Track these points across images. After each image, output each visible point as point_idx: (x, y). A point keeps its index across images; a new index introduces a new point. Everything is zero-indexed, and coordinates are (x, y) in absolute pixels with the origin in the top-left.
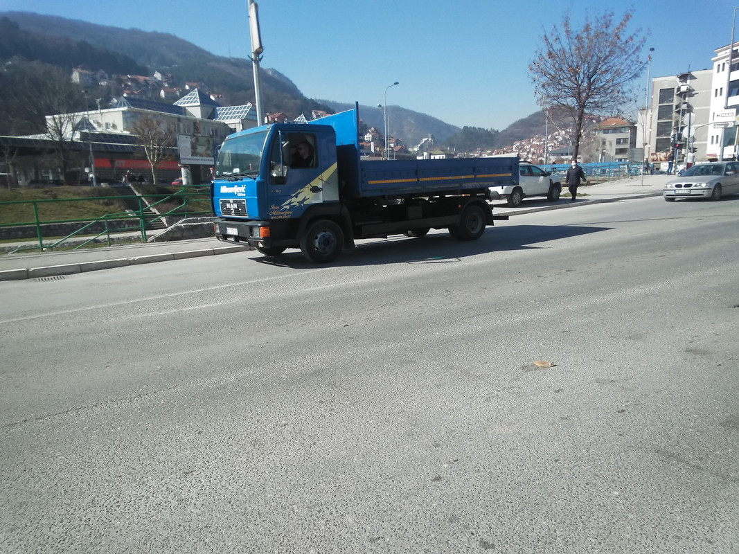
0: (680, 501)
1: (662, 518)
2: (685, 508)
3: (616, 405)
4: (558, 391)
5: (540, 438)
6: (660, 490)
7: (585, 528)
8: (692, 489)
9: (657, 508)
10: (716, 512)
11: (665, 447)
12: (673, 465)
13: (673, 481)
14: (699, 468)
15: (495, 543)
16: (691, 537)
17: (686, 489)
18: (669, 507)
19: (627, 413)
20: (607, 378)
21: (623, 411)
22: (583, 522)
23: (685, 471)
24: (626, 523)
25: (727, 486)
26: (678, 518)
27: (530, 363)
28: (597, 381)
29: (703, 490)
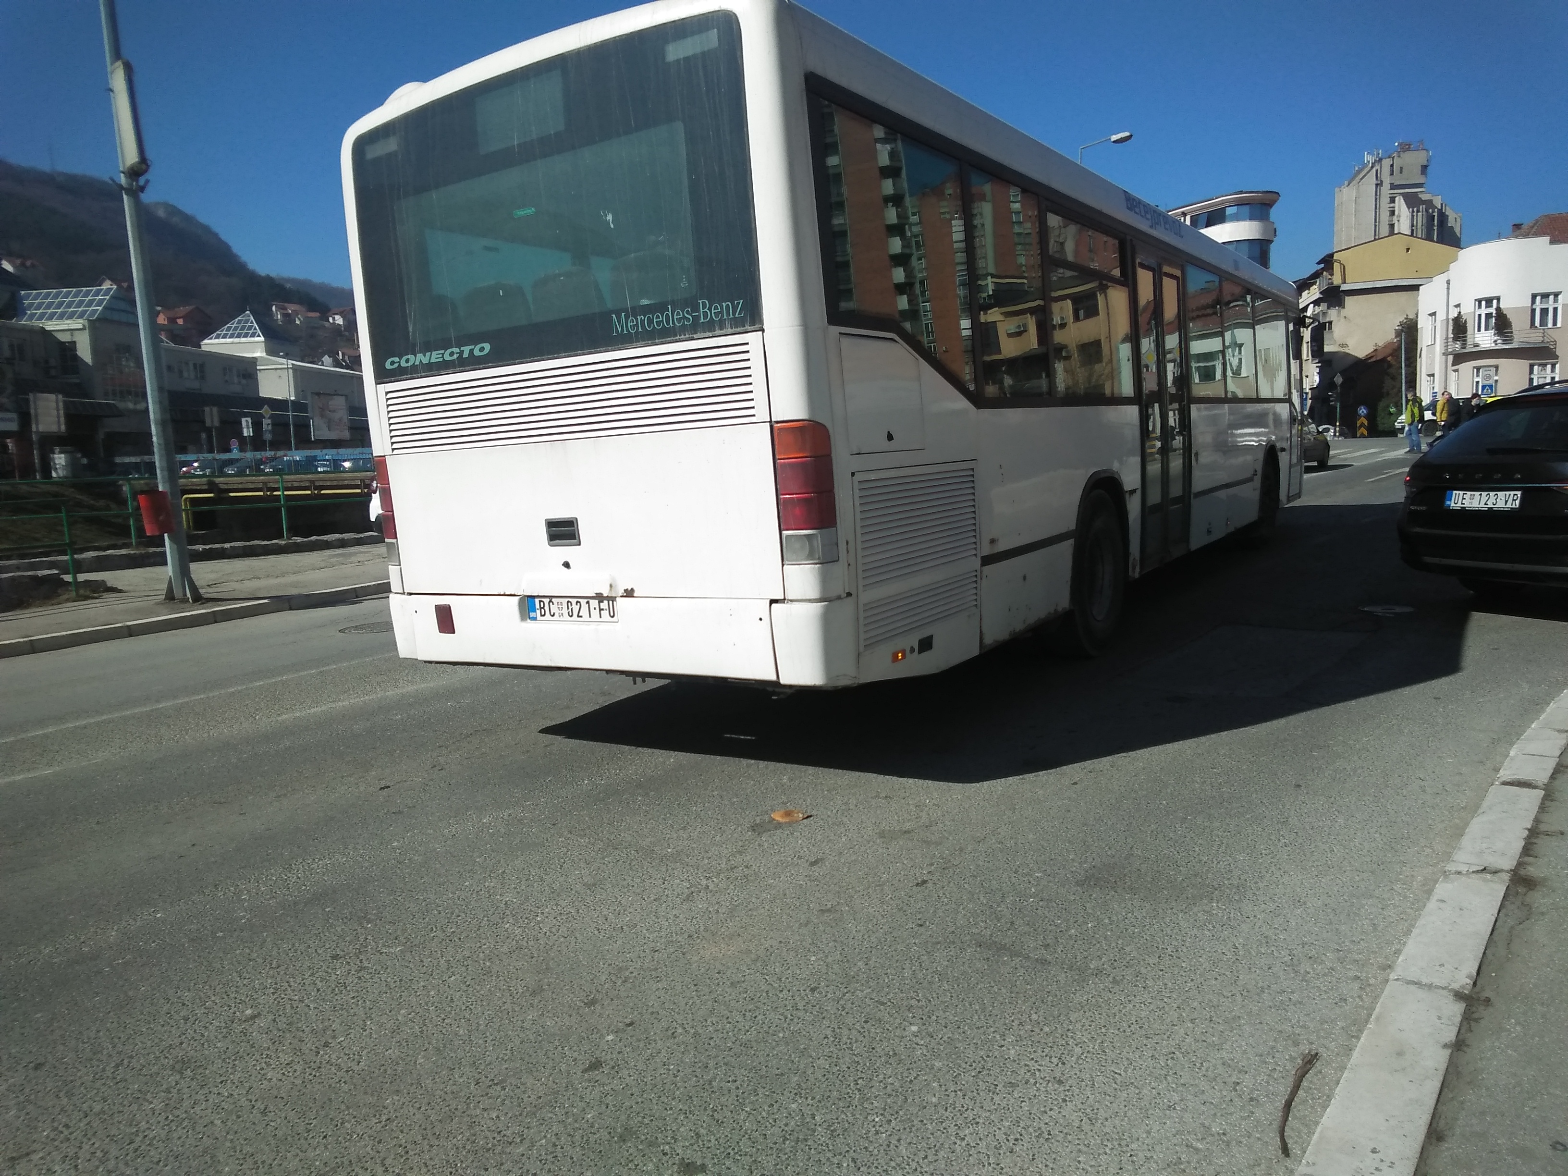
0: (1016, 1022)
1: (988, 1056)
2: (1022, 1033)
3: (912, 873)
4: (815, 863)
5: (784, 954)
6: (983, 1010)
7: (864, 1099)
8: (1033, 999)
9: (979, 1042)
10: (1068, 1030)
11: (991, 935)
12: (1004, 963)
13: (1004, 991)
14: (1044, 962)
15: (706, 1161)
16: (1032, 1081)
17: (1024, 1002)
18: (998, 1036)
19: (930, 885)
20: (897, 828)
21: (924, 882)
22: (859, 1090)
23: (1023, 971)
24: (929, 1077)
25: (1085, 985)
26: (1012, 1052)
27: (767, 818)
28: (882, 835)
29: (1050, 998)
